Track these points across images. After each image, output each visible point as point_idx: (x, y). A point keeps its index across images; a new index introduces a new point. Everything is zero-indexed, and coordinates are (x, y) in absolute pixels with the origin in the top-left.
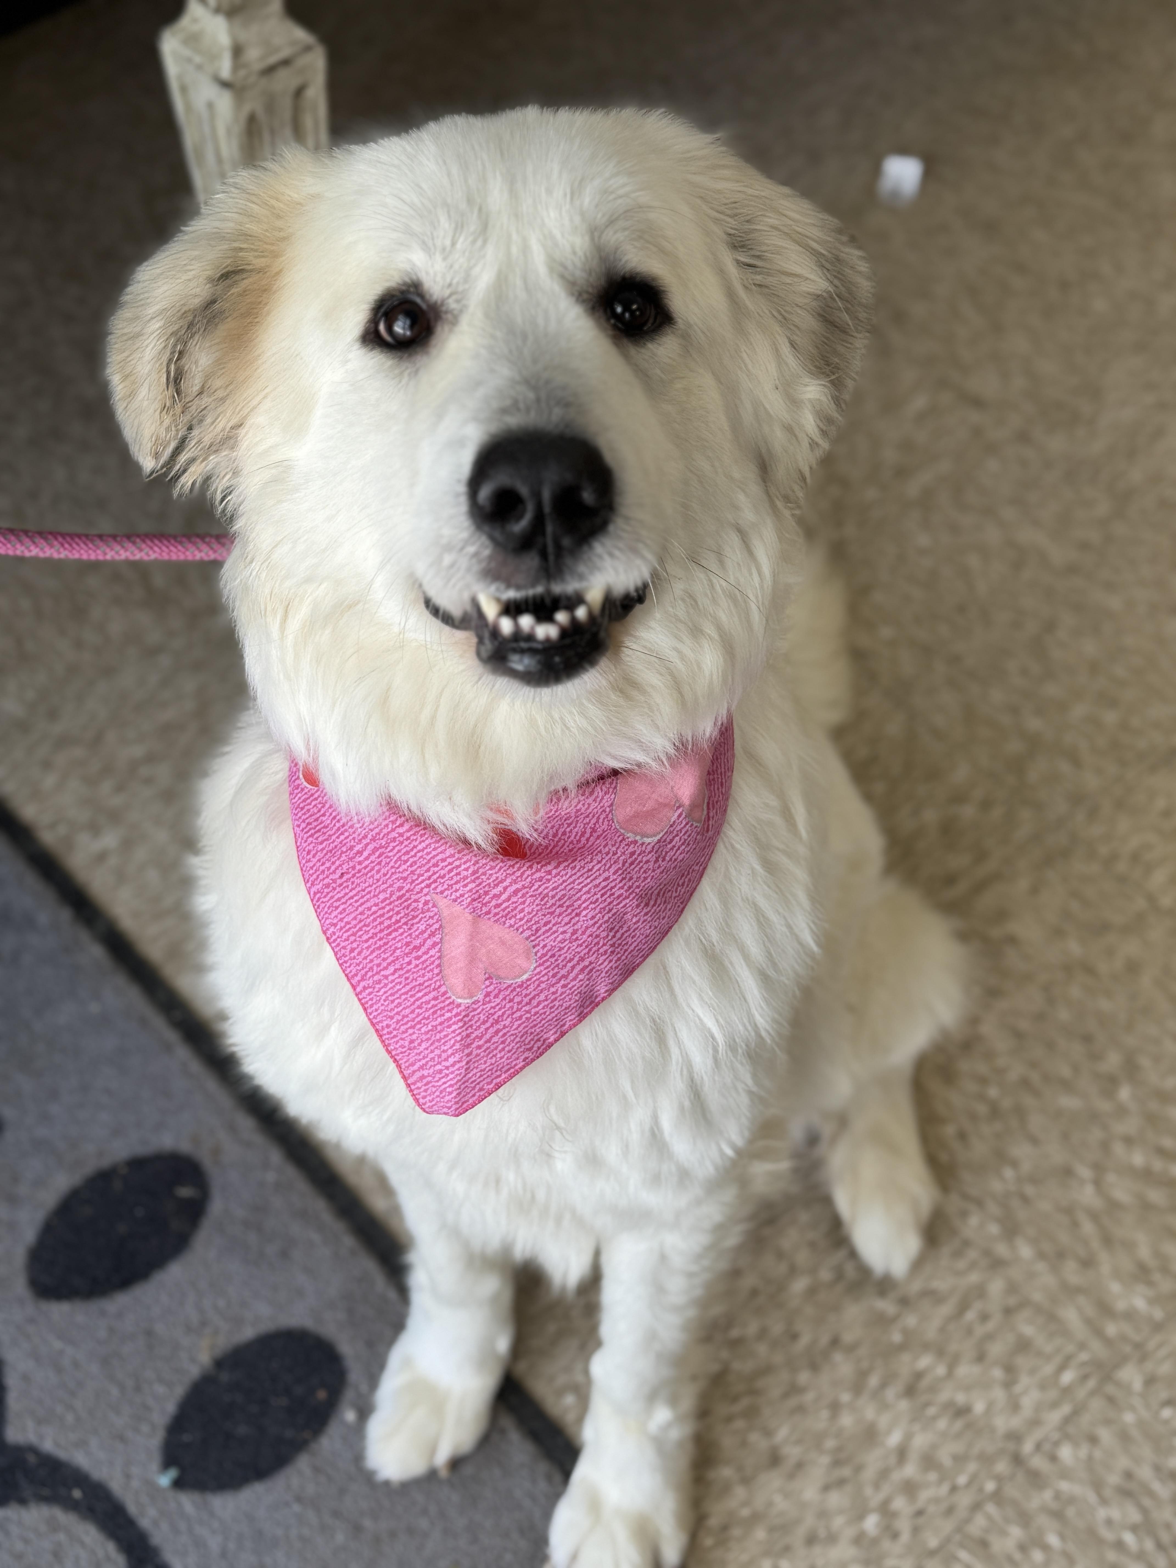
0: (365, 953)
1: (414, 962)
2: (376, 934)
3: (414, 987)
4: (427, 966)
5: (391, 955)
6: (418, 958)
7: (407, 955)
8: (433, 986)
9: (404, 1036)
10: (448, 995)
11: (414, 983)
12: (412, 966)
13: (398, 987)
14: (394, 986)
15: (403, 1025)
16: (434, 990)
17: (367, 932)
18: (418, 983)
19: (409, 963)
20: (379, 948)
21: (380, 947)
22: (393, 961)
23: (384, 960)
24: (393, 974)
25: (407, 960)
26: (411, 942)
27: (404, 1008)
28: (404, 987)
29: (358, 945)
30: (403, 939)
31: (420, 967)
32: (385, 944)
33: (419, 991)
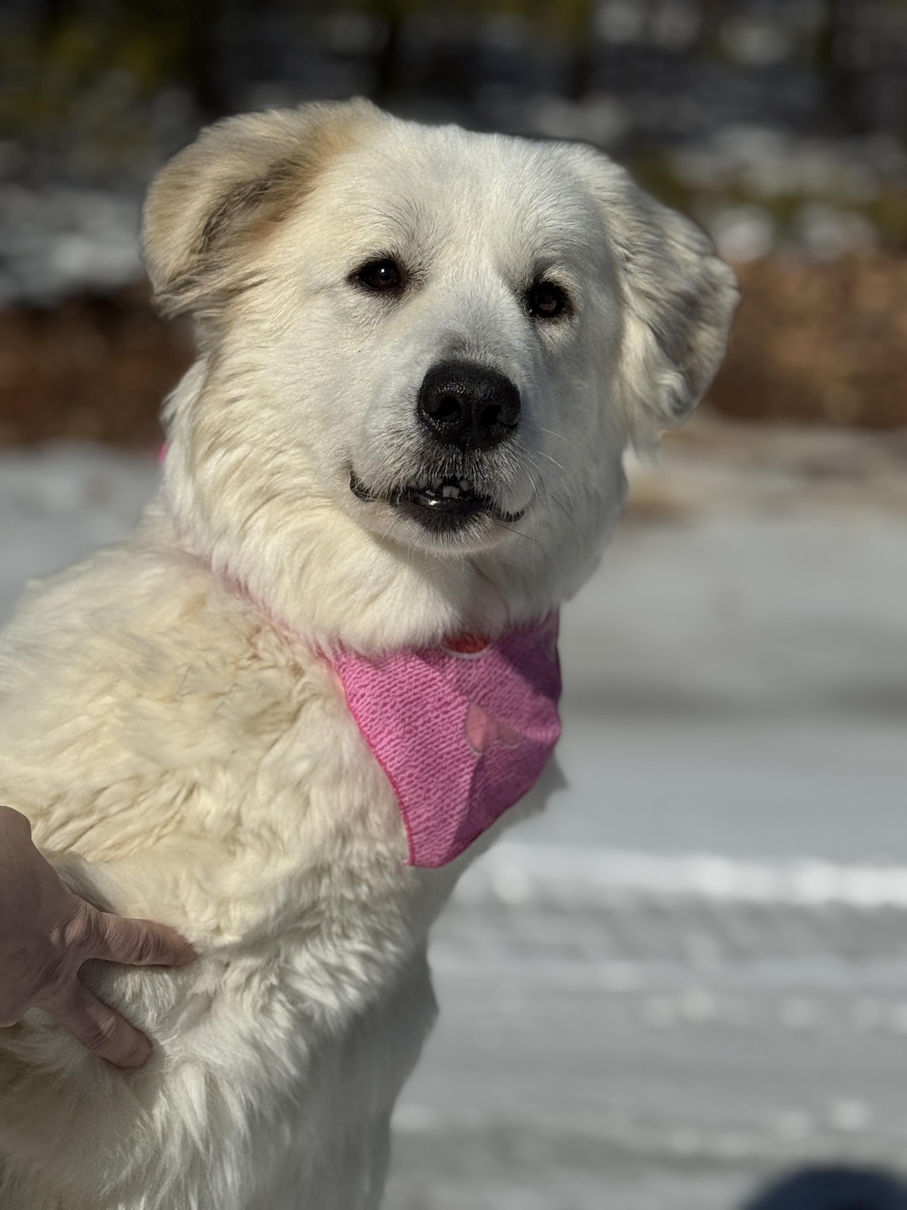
0: (398, 706)
1: (442, 716)
2: (411, 690)
3: (439, 738)
4: (453, 721)
5: (421, 709)
6: (446, 712)
7: (436, 709)
8: (454, 739)
9: (423, 785)
10: (467, 747)
11: (439, 735)
12: (439, 720)
13: (427, 737)
14: (423, 736)
15: (426, 773)
16: (456, 742)
17: (401, 688)
18: (442, 735)
19: (437, 717)
20: (411, 702)
21: (414, 700)
22: (422, 715)
23: (415, 713)
24: (423, 725)
25: (435, 714)
26: (442, 698)
27: (429, 758)
28: (431, 737)
29: (391, 700)
30: (435, 695)
31: (446, 721)
32: (418, 698)
33: (443, 742)
